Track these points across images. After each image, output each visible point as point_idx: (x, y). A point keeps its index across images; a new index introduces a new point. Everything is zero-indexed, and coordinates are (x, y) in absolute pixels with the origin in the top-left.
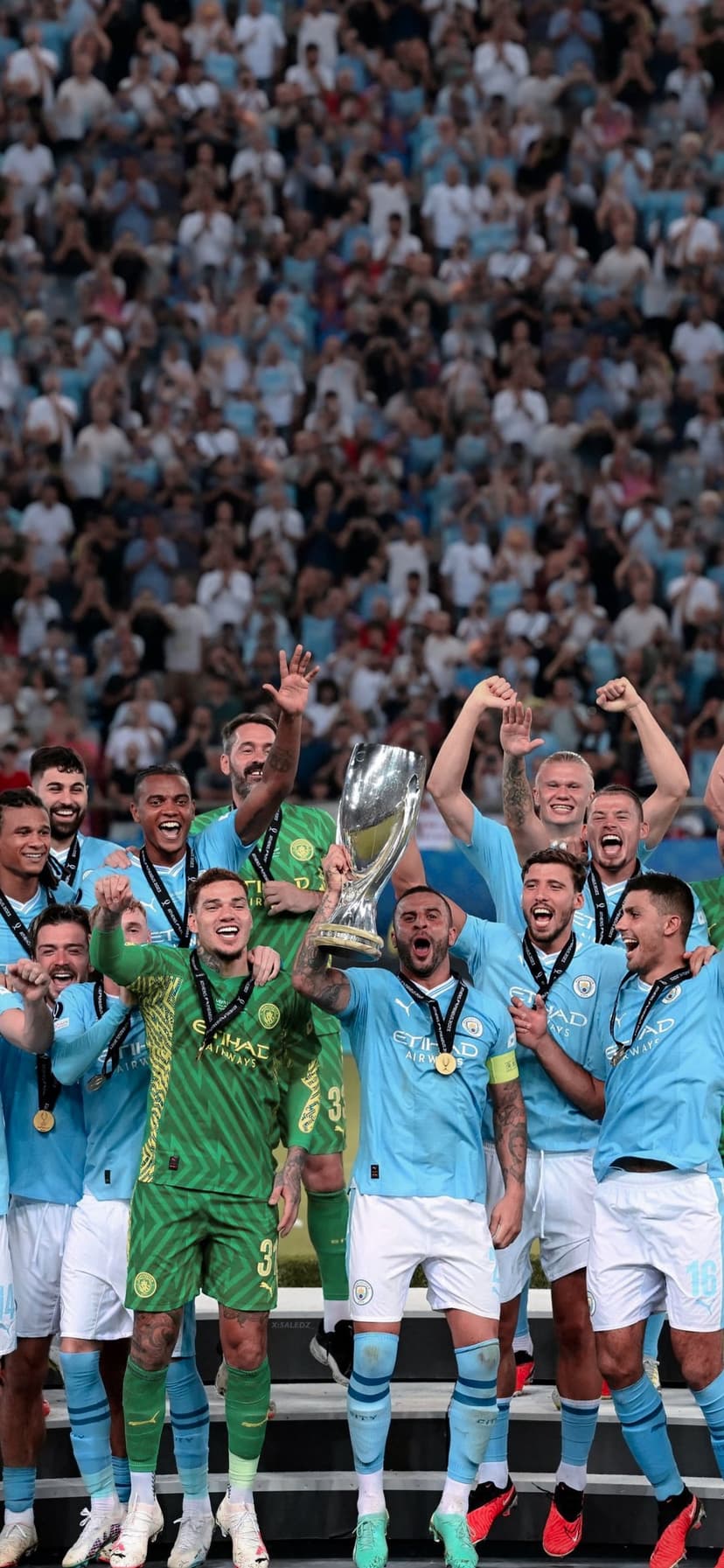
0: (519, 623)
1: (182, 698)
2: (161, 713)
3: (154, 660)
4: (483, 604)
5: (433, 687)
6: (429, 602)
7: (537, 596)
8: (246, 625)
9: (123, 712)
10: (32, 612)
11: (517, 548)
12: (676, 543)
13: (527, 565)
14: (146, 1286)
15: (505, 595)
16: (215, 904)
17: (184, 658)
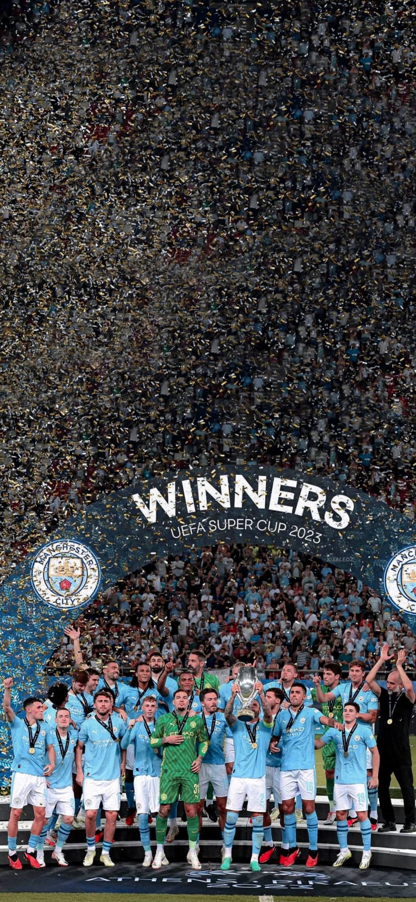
0: (267, 625)
1: (181, 643)
2: (174, 645)
3: (175, 631)
4: (258, 620)
5: (245, 639)
6: (245, 619)
7: (272, 617)
8: (198, 623)
9: (165, 645)
10: (144, 620)
11: (267, 605)
12: (307, 605)
13: (269, 610)
14: (164, 797)
15: (264, 617)
16: (179, 697)
17: (183, 632)
